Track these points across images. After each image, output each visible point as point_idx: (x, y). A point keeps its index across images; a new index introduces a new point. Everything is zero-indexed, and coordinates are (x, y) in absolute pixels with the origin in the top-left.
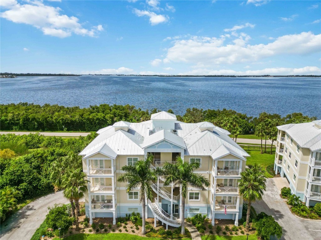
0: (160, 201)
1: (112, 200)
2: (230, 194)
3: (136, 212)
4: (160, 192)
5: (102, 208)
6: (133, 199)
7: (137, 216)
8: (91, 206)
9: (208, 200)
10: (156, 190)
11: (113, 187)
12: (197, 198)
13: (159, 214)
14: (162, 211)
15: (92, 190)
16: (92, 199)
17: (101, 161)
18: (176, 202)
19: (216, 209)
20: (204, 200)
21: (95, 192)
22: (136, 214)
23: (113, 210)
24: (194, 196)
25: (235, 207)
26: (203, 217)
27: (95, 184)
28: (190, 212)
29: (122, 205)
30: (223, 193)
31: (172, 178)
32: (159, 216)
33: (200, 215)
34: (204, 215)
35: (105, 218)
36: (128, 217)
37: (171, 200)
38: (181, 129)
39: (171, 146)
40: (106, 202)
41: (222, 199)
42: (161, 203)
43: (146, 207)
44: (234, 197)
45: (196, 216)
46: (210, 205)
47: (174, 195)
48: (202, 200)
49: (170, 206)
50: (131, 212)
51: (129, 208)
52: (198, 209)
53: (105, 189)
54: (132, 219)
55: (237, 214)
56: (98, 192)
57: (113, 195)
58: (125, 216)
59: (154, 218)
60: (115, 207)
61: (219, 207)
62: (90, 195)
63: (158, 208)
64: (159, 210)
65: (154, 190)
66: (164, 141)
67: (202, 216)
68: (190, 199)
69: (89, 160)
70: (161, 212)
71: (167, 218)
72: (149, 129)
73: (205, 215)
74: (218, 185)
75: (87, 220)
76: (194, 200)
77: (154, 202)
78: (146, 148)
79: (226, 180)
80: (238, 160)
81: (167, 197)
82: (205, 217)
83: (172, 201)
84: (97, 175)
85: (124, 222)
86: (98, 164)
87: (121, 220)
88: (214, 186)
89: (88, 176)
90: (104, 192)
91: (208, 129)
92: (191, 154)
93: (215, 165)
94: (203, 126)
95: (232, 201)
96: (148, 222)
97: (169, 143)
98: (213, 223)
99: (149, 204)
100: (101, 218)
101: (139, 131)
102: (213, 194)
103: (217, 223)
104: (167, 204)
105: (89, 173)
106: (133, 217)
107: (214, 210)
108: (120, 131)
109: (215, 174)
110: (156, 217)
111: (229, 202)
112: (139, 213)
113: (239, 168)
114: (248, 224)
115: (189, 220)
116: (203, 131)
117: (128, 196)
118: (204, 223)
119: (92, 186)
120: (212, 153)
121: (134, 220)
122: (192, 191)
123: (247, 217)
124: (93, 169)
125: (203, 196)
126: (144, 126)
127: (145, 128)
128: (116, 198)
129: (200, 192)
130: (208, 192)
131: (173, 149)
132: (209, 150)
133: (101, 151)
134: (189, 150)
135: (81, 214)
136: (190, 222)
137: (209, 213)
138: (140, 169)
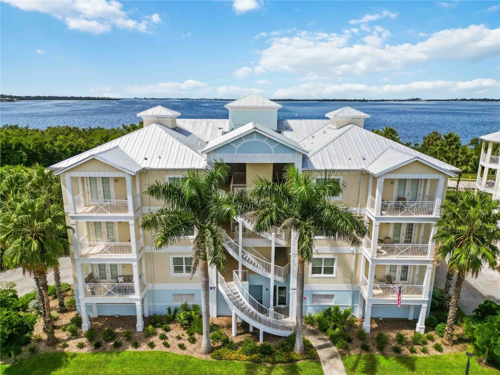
0: (244, 278)
1: (133, 277)
2: (409, 259)
3: (190, 303)
4: (244, 256)
5: (109, 294)
6: (185, 274)
7: (193, 313)
8: (85, 289)
9: (355, 275)
10: (237, 252)
11: (133, 243)
12: (329, 270)
13: (243, 307)
14: (251, 301)
15: (84, 251)
16: (86, 273)
17: (105, 180)
18: (281, 279)
19: (374, 296)
20: (345, 276)
21: (91, 257)
22: (191, 307)
23: (136, 297)
24: (323, 266)
25: (419, 291)
26: (342, 313)
27: (93, 237)
28: (313, 301)
29: (158, 286)
30: (393, 257)
31: (273, 213)
32: (243, 310)
33: (337, 309)
34: (345, 308)
35: (120, 317)
36: (172, 314)
37: (271, 276)
38: (291, 130)
39: (272, 148)
40: (121, 279)
41: (387, 272)
42: (247, 283)
43: (212, 294)
44: (415, 266)
45: (328, 312)
46: (359, 287)
47: (276, 263)
48: (340, 274)
49: (267, 290)
50: (179, 304)
51: (175, 295)
52: (331, 297)
53: (113, 250)
54: (180, 318)
55: (425, 305)
56: (98, 256)
57: (135, 264)
58: (165, 312)
59: (231, 316)
60: (141, 291)
61: (380, 291)
62: (78, 264)
63: (240, 293)
64: (242, 297)
65: (231, 252)
66: (255, 135)
67: (342, 311)
68: (313, 273)
70: (247, 303)
71: (262, 316)
72: (221, 130)
73: (348, 308)
74: (380, 241)
75: (78, 321)
76: (322, 275)
77: (232, 280)
78: (209, 153)
79: (398, 226)
80: (436, 176)
81: (262, 268)
82: (347, 314)
83: (273, 278)
84: (94, 214)
85: (162, 324)
86: (99, 190)
87: (156, 320)
88: (372, 241)
89: (72, 218)
90: (114, 257)
91: (353, 122)
92: (318, 167)
93: (377, 190)
94: (341, 114)
95: (410, 276)
96: (216, 326)
97: (266, 139)
98: (367, 326)
99: (219, 285)
100: (112, 318)
101: (200, 134)
102: (369, 260)
103: (375, 325)
104: (262, 286)
105: (75, 211)
106: (182, 313)
107: (369, 297)
108: (154, 124)
109: (375, 212)
110: (235, 314)
111: (402, 279)
112: (199, 304)
113: (432, 198)
114: (450, 329)
115: (310, 321)
116: (341, 126)
117: (172, 267)
118: (345, 326)
119: (87, 242)
120: (368, 164)
121: (184, 322)
122: (318, 254)
123: (451, 311)
124: (88, 205)
125: (344, 265)
126: (211, 125)
127: (213, 129)
128: (144, 271)
129: (336, 258)
130: (354, 257)
131: (276, 154)
132: (361, 159)
133: (100, 155)
134: (312, 159)
135: (69, 308)
136: (312, 325)
137: (355, 305)
138: (194, 192)
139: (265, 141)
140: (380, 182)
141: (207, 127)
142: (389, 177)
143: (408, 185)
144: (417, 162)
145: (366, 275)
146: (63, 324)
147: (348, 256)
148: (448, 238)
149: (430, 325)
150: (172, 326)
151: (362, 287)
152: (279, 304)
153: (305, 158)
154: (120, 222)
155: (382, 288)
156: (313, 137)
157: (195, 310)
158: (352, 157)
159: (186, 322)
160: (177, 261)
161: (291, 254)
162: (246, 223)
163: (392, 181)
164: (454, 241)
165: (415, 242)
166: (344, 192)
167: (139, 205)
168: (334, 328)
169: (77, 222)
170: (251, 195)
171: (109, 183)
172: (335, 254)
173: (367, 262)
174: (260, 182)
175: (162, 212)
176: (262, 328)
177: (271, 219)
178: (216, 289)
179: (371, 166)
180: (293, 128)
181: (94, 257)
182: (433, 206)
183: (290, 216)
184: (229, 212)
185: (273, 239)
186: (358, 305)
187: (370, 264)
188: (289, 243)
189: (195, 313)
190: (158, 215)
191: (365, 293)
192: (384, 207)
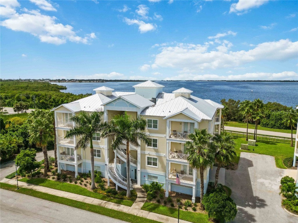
2: (184, 162)
5: (67, 160)
6: (97, 157)
8: (59, 158)
11: (74, 140)
17: (66, 114)
20: (162, 168)
23: (75, 163)
24: (152, 161)
25: (191, 179)
28: (148, 179)
29: (87, 161)
30: (179, 160)
35: (73, 172)
39: (128, 105)
42: (120, 165)
45: (153, 184)
52: (156, 178)
55: (195, 187)
56: (64, 144)
60: (78, 161)
62: (57, 146)
66: (121, 99)
67: (159, 185)
68: (148, 164)
76: (152, 166)
77: (114, 163)
84: (63, 127)
89: (56, 128)
90: (69, 145)
91: (182, 95)
92: (147, 114)
105: (57, 125)
107: (167, 178)
122: (150, 155)
125: (162, 162)
128: (82, 154)
131: (130, 108)
139: (125, 102)
143: (188, 125)
144: (181, 114)
147: (163, 157)
150: (87, 178)
157: (99, 173)
158: (165, 111)
161: (137, 153)
163: (181, 123)
168: (151, 191)
169: (58, 130)
172: (157, 156)
176: (117, 184)
178: (107, 165)
187: (166, 161)
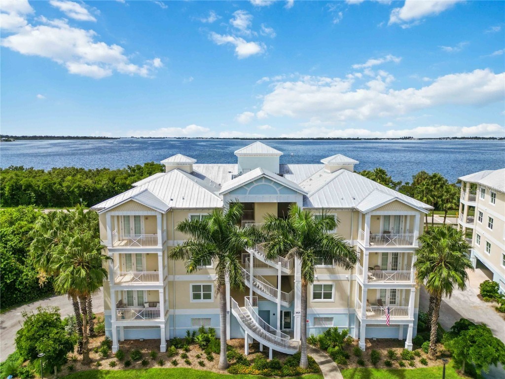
0: (254, 304)
1: (159, 302)
2: (395, 283)
3: (207, 327)
4: (255, 283)
5: (138, 318)
6: (202, 300)
7: (210, 335)
8: (116, 315)
9: (351, 300)
10: (249, 280)
11: (160, 272)
12: (328, 296)
13: (254, 328)
14: (260, 323)
15: (118, 279)
16: (117, 300)
17: (137, 218)
18: (286, 304)
19: (367, 317)
21: (123, 284)
22: (207, 330)
23: (161, 320)
24: (323, 292)
25: (405, 313)
26: (341, 334)
27: (124, 267)
28: (315, 324)
29: (179, 312)
30: (382, 282)
31: (281, 244)
32: (254, 331)
34: (343, 329)
35: (144, 340)
36: (191, 337)
37: (278, 301)
38: (292, 174)
39: (277, 190)
40: (147, 305)
41: (378, 296)
42: (256, 308)
43: (228, 316)
44: (401, 290)
45: (328, 333)
46: (355, 310)
47: (282, 289)
48: (338, 299)
49: (274, 314)
50: (197, 327)
51: (193, 319)
52: (330, 319)
53: (142, 278)
54: (198, 339)
55: (411, 325)
56: (130, 284)
57: (161, 290)
58: (184, 335)
59: (244, 338)
60: (165, 315)
61: (373, 313)
62: (112, 291)
63: (251, 317)
64: (253, 319)
66: (264, 179)
67: (340, 331)
68: (314, 298)
69: (113, 217)
70: (257, 325)
71: (271, 336)
72: (231, 174)
73: (346, 330)
74: (370, 269)
75: (108, 344)
76: (322, 300)
77: (244, 306)
78: (225, 194)
79: (385, 255)
80: (413, 213)
81: (270, 294)
82: (345, 334)
83: (279, 303)
84: (128, 247)
85: (183, 345)
86: (131, 227)
87: (177, 342)
88: (364, 268)
89: (110, 250)
90: (143, 284)
91: (344, 167)
92: (316, 206)
93: (366, 225)
94: (334, 161)
95: (398, 300)
96: (231, 346)
97: (273, 183)
98: (362, 345)
99: (232, 310)
100: (137, 341)
101: (213, 177)
102: (362, 285)
103: (369, 345)
104: (269, 311)
105: (113, 245)
106: (200, 335)
107: (362, 317)
108: (175, 170)
109: (365, 243)
110: (248, 334)
111: (391, 303)
112: (214, 327)
113: (411, 231)
114: (433, 345)
115: (313, 341)
116: (334, 170)
117: (191, 293)
118: (343, 345)
119: (119, 272)
120: (357, 203)
121: (202, 343)
122: (318, 281)
123: (433, 329)
124: (121, 239)
125: (341, 290)
126: (221, 169)
127: (224, 172)
128: (167, 298)
129: (334, 284)
130: (349, 283)
131: (281, 195)
132: (352, 199)
133: (136, 197)
134: (311, 199)
135: (97, 334)
136: (315, 345)
137: (352, 327)
138: (216, 227)
139: (271, 184)
140: (368, 218)
141: (218, 171)
142: (375, 213)
143: (392, 221)
144: (397, 202)
145: (360, 299)
146: (94, 347)
147: (343, 282)
148: (425, 264)
149: (417, 343)
150: (191, 347)
151: (357, 310)
152: (285, 328)
153: (305, 199)
154: (148, 254)
155: (374, 311)
156: (311, 180)
157: (211, 333)
158: (344, 198)
159: (204, 343)
160: (196, 288)
161: (295, 281)
162: (256, 253)
163: (378, 218)
164: (429, 266)
165: (401, 268)
166: (339, 226)
167: (165, 239)
168: (334, 347)
169: (113, 254)
170: (262, 229)
171: (140, 221)
172: (333, 281)
173: (360, 287)
174: (269, 218)
175: (188, 244)
176: (272, 347)
177: (280, 248)
178: (229, 313)
179: (360, 205)
180: (293, 172)
181: (127, 284)
182: (411, 237)
183: (294, 246)
184: (247, 242)
185: (279, 268)
186: (354, 327)
187: (363, 288)
188: (293, 272)
189: (211, 336)
190: (184, 247)
191: (360, 315)
192: (372, 239)
